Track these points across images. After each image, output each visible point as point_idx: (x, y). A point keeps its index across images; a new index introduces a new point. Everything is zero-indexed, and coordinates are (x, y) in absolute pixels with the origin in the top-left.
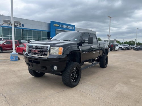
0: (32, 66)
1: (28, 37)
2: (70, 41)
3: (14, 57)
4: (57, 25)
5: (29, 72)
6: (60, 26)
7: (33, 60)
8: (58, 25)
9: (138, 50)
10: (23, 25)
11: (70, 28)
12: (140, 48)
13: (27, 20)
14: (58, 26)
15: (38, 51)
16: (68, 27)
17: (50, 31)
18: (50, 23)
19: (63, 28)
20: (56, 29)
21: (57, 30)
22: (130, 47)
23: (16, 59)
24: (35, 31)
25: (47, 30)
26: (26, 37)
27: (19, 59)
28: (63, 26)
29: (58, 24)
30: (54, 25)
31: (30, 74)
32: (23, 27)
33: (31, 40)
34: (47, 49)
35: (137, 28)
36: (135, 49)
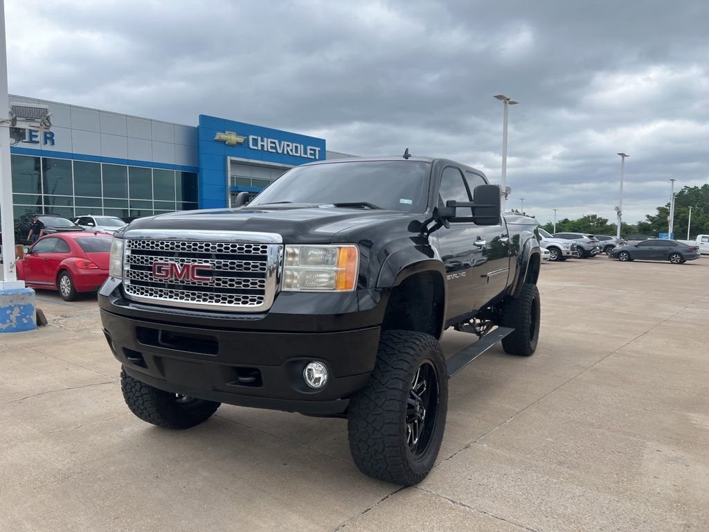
0: (161, 368)
1: (79, 202)
2: (372, 207)
3: (11, 308)
4: (233, 138)
5: (128, 400)
6: (247, 141)
7: (161, 327)
8: (241, 139)
9: (630, 260)
10: (49, 138)
11: (301, 153)
12: (641, 248)
13: (70, 106)
14: (239, 144)
15: (201, 273)
16: (288, 147)
17: (198, 169)
18: (197, 129)
19: (263, 153)
20: (229, 158)
21: (232, 162)
22: (592, 244)
23: (25, 321)
24: (115, 168)
25: (178, 163)
26: (69, 202)
27: (41, 322)
28: (267, 144)
29: (239, 134)
30: (220, 136)
31: (129, 410)
32: (48, 147)
33: (94, 217)
34: (265, 258)
35: (623, 155)
36: (617, 256)
